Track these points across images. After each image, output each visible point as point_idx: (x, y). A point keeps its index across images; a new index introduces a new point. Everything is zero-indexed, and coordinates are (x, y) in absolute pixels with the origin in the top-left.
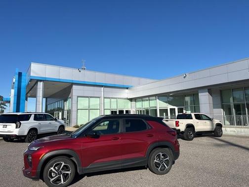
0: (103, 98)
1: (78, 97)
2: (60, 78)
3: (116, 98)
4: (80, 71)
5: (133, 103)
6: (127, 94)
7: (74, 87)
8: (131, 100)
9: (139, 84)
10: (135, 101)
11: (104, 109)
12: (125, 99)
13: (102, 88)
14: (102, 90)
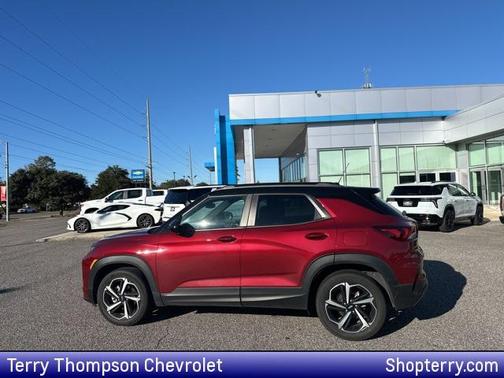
0: (376, 148)
1: (319, 150)
2: (282, 117)
3: (412, 146)
4: (319, 95)
5: (463, 153)
6: (443, 132)
7: (310, 131)
8: (456, 146)
9: (481, 101)
10: (468, 149)
11: (381, 174)
12: (438, 145)
13: (374, 125)
14: (375, 130)
